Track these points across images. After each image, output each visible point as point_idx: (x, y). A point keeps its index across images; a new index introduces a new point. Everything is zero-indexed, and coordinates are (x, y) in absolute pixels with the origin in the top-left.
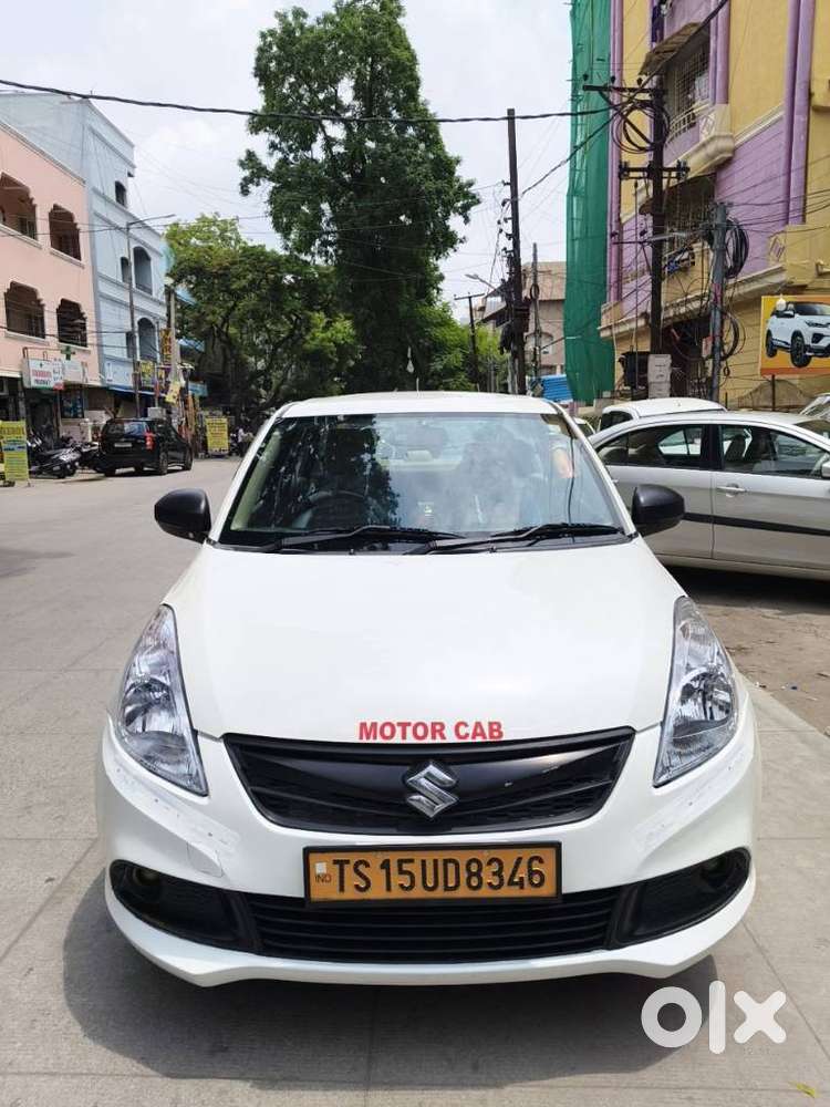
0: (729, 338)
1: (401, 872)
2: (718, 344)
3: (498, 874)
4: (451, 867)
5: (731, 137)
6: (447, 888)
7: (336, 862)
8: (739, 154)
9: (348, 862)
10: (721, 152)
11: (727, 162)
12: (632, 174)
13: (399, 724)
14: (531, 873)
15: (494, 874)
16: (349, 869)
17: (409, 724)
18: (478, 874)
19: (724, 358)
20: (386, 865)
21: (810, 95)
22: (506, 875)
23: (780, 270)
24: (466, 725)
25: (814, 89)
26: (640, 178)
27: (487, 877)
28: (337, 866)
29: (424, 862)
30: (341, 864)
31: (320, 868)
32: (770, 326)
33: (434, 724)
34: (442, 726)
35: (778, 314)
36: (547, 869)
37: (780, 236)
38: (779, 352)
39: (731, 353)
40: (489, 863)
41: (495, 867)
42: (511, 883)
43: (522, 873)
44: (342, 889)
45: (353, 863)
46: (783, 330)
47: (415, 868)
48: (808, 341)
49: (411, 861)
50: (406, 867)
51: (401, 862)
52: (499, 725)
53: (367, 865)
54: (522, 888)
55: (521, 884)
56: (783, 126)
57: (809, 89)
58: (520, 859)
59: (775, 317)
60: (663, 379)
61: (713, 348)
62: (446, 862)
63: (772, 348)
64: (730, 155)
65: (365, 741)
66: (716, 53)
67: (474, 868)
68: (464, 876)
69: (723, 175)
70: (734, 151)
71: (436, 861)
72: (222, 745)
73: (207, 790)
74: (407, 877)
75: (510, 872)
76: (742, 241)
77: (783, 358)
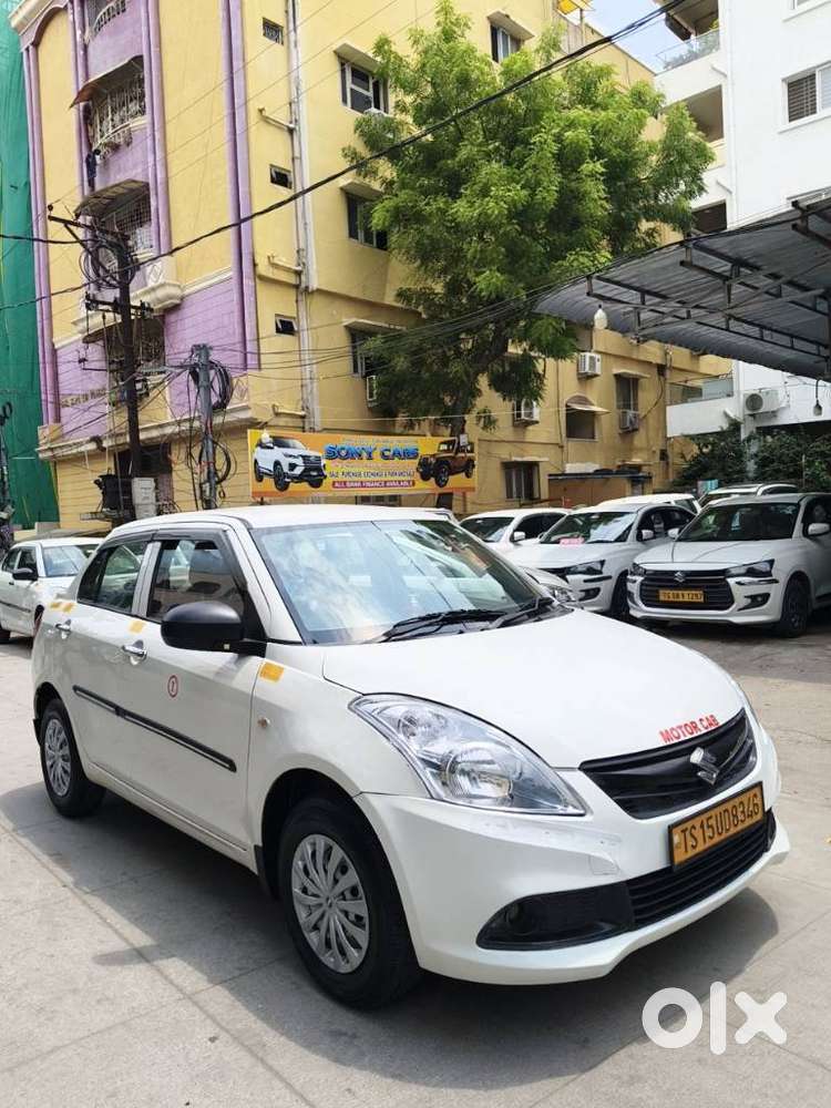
0: (220, 463)
1: (708, 827)
2: (212, 468)
4: (726, 815)
5: (179, 286)
7: (682, 832)
8: (187, 302)
10: (171, 298)
11: (176, 308)
12: (101, 307)
16: (687, 835)
18: (736, 815)
19: (219, 482)
20: (702, 825)
21: (255, 265)
23: (246, 408)
24: (704, 721)
25: (257, 261)
26: (108, 311)
28: (683, 835)
29: (716, 816)
31: (676, 839)
32: (255, 456)
35: (261, 445)
37: (242, 379)
38: (265, 478)
39: (224, 478)
42: (748, 816)
44: (687, 850)
45: (688, 829)
46: (267, 459)
48: (286, 469)
49: (711, 818)
50: (710, 823)
51: (707, 821)
53: (694, 828)
56: (234, 284)
57: (254, 260)
59: (259, 448)
60: (150, 501)
61: (209, 472)
62: (724, 812)
63: (260, 476)
64: (178, 302)
65: (668, 743)
66: (157, 209)
68: (731, 819)
69: (172, 318)
70: (182, 299)
71: (720, 814)
72: (581, 774)
73: (587, 811)
74: (711, 829)
77: (269, 483)
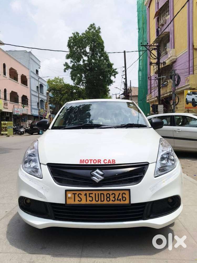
0: (177, 101)
1: (90, 196)
2: (174, 102)
3: (114, 197)
4: (102, 195)
5: (176, 56)
6: (101, 201)
7: (73, 194)
8: (178, 59)
9: (76, 194)
10: (174, 59)
11: (175, 62)
12: (153, 64)
13: (90, 160)
14: (123, 197)
15: (113, 197)
16: (76, 195)
17: (92, 160)
18: (109, 197)
19: (176, 105)
20: (86, 195)
21: (193, 46)
22: (116, 198)
23: (188, 85)
24: (106, 160)
25: (194, 45)
26: (154, 65)
27: (112, 198)
28: (74, 195)
29: (95, 194)
30: (75, 194)
31: (69, 195)
32: (186, 97)
33: (98, 160)
34: (100, 160)
35: (188, 94)
36: (127, 197)
37: (188, 77)
38: (189, 103)
39: (177, 104)
40: (112, 194)
41: (113, 196)
42: (118, 200)
43: (120, 197)
44: (75, 201)
45: (77, 194)
46: (190, 98)
47: (93, 196)
48: (196, 101)
49: (92, 194)
50: (91, 195)
51: (90, 194)
52: (115, 160)
53: (81, 195)
54: (120, 201)
55: (120, 200)
56: (188, 53)
57: (193, 45)
58: (120, 193)
59: (188, 95)
60: (162, 111)
61: (173, 102)
62: (101, 194)
63: (187, 102)
64: (175, 60)
65: (81, 164)
66: (171, 38)
67: (108, 196)
68: (105, 197)
69: (174, 65)
70: (176, 59)
71: (98, 194)
72: (46, 166)
73: (42, 177)
74: (91, 198)
75: (117, 197)
76: (179, 78)
77: (190, 105)
